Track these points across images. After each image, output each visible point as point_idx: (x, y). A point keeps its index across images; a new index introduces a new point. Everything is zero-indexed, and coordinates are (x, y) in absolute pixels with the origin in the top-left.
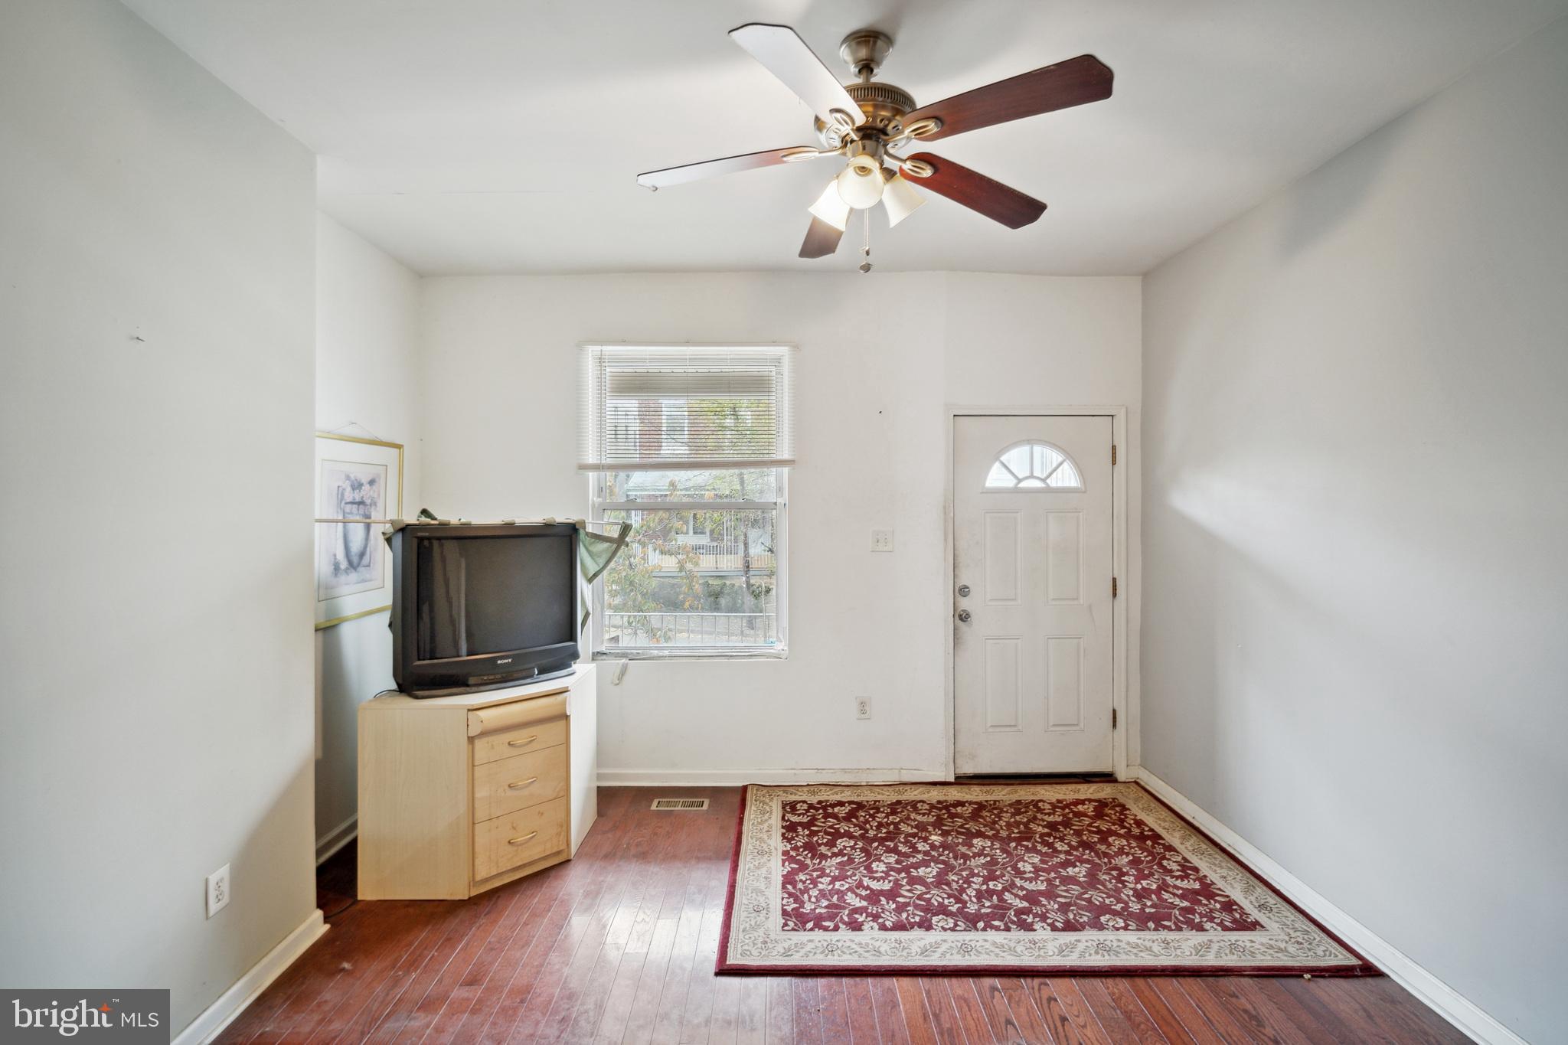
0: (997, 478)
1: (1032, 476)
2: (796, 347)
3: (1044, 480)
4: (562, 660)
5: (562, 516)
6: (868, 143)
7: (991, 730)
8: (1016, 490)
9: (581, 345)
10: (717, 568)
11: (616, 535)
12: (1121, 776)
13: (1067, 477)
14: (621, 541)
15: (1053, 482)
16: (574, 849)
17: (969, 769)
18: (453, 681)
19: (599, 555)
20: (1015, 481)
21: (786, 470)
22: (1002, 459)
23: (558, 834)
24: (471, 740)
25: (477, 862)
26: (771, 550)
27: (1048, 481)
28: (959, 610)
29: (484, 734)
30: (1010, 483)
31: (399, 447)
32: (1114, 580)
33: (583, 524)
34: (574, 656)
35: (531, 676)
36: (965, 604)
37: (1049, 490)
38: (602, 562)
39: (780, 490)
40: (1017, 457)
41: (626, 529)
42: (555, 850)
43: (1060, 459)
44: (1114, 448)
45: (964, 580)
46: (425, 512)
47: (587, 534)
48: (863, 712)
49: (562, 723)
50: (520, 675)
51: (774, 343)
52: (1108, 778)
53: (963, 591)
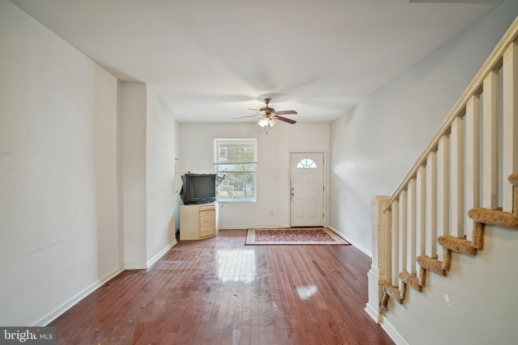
0: (299, 166)
1: (307, 165)
2: (258, 139)
3: (309, 166)
4: (213, 200)
5: (213, 173)
6: (267, 115)
7: (298, 217)
8: (303, 168)
9: (213, 138)
10: (236, 195)
11: (223, 177)
12: (325, 227)
13: (314, 166)
14: (223, 178)
15: (311, 167)
16: (216, 235)
17: (294, 226)
18: (194, 203)
19: (219, 181)
20: (303, 166)
21: (256, 164)
22: (300, 162)
23: (214, 231)
24: (200, 212)
25: (201, 233)
26: (252, 189)
27: (310, 166)
28: (292, 193)
29: (202, 211)
30: (302, 167)
31: (178, 160)
32: (324, 187)
33: (217, 174)
34: (215, 200)
35: (208, 203)
36: (293, 192)
37: (310, 168)
38: (219, 182)
39: (255, 168)
40: (303, 161)
41: (224, 176)
42: (213, 234)
43: (313, 162)
44: (324, 159)
45: (293, 187)
46: (189, 172)
47: (217, 176)
48: (272, 214)
49: (214, 211)
50: (206, 202)
51: (253, 138)
52: (322, 227)
53: (293, 189)
